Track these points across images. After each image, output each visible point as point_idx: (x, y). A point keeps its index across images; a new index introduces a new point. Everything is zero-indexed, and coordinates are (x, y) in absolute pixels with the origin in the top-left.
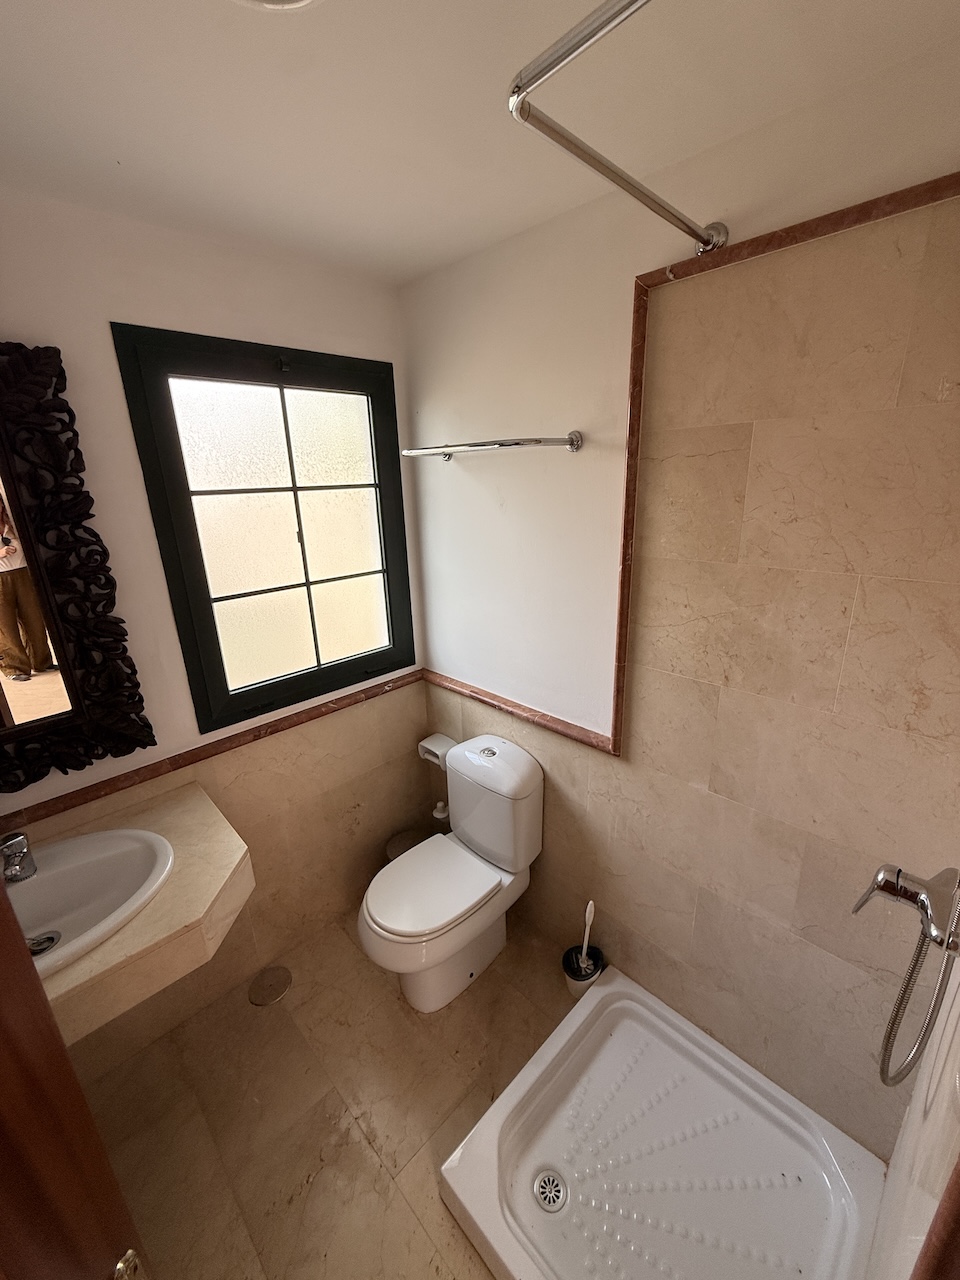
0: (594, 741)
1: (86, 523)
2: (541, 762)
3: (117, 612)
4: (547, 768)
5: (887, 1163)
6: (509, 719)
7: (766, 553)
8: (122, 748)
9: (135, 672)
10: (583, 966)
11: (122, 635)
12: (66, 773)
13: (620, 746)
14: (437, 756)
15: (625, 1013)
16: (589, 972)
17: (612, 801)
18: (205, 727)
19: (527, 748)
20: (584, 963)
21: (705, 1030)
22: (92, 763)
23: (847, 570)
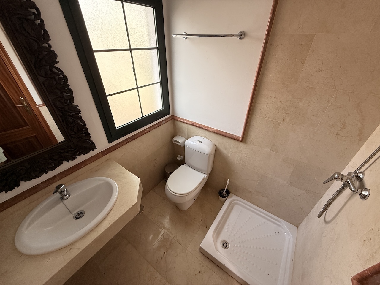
0: (235, 138)
1: (56, 65)
2: (215, 143)
3: (75, 103)
4: (217, 145)
5: (298, 227)
6: (205, 131)
7: (307, 81)
8: (86, 151)
9: (85, 125)
10: (224, 194)
11: (79, 111)
12: (69, 162)
13: (244, 139)
14: (179, 143)
15: (236, 204)
16: (226, 195)
17: (238, 154)
18: (110, 140)
19: (210, 140)
20: (225, 193)
21: (256, 205)
22: (77, 158)
23: (334, 88)
